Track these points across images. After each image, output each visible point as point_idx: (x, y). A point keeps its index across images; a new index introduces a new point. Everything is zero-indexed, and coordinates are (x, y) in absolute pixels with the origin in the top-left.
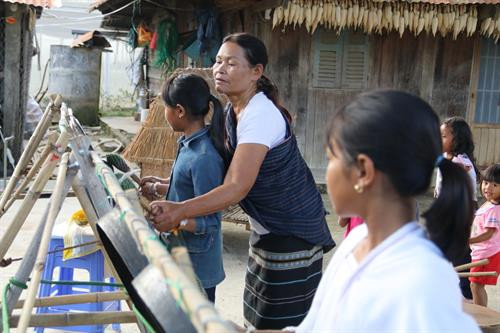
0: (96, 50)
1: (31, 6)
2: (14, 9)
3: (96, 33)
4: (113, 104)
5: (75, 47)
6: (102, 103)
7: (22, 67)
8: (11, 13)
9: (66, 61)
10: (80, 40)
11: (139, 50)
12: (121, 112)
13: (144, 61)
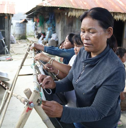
0: (25, 23)
1: (11, 14)
2: (6, 15)
3: (25, 19)
4: (29, 34)
5: (21, 23)
6: (27, 34)
7: (9, 28)
8: (6, 16)
9: (19, 26)
10: (22, 21)
11: (34, 23)
12: (31, 36)
13: (36, 25)
